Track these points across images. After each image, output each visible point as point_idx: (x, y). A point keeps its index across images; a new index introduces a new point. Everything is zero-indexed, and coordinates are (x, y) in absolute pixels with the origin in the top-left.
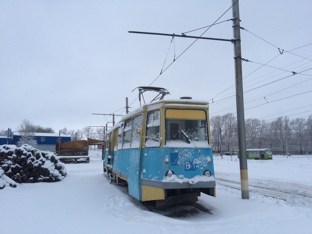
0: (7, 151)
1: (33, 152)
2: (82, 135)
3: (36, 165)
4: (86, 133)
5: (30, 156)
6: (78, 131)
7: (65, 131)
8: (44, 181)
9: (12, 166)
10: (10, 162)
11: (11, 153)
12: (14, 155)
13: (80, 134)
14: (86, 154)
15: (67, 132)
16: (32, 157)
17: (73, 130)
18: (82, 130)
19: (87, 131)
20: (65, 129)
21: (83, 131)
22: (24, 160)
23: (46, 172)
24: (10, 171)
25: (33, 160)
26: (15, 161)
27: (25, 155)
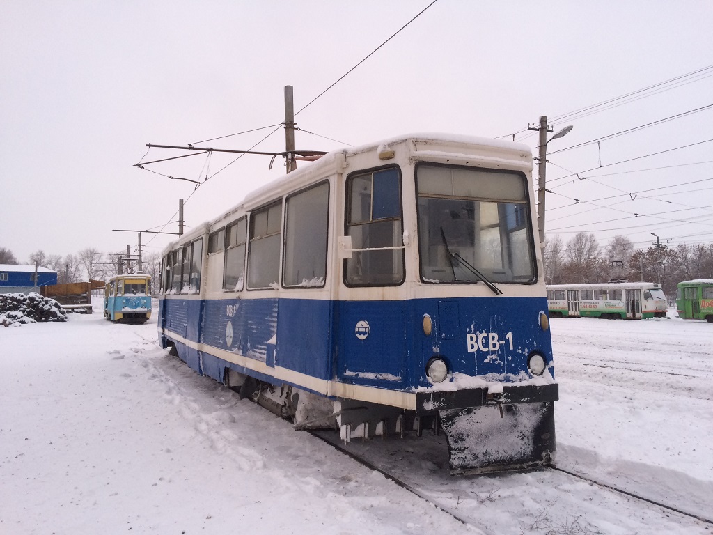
0: (22, 298)
1: (42, 299)
2: (77, 266)
3: (46, 309)
4: (87, 262)
5: (41, 302)
6: (69, 257)
7: (41, 257)
8: (54, 321)
9: (27, 310)
10: (25, 306)
11: (25, 300)
12: (28, 301)
13: (73, 263)
14: (88, 301)
15: (45, 261)
16: (43, 302)
17: (58, 255)
18: (78, 256)
19: (88, 257)
20: (41, 254)
21: (79, 258)
22: (37, 305)
23: (54, 315)
24: (26, 313)
25: (43, 305)
26: (29, 306)
27: (37, 301)
